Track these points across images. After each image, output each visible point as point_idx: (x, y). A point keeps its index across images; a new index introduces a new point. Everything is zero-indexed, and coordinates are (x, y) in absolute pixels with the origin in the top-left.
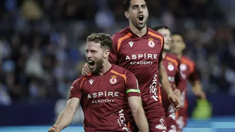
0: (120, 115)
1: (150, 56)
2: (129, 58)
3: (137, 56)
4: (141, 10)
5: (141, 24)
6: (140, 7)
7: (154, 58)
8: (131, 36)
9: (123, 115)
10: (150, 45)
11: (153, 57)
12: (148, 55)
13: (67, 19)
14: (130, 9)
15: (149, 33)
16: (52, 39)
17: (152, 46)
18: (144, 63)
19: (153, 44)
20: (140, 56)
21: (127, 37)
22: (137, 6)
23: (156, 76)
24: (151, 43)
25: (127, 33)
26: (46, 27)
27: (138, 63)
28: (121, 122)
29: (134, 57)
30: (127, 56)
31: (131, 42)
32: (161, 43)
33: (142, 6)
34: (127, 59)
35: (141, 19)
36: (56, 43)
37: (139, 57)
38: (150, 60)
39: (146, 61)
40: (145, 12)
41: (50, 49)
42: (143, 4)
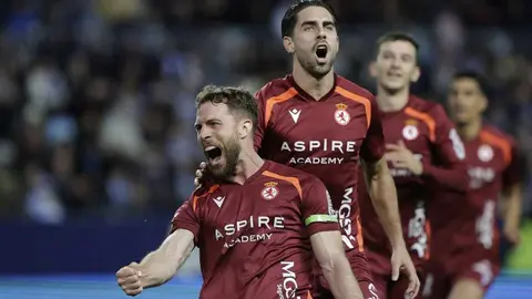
0: (285, 275)
1: (337, 145)
2: (288, 148)
3: (307, 146)
4: (322, 33)
5: (322, 64)
6: (321, 25)
7: (348, 150)
8: (296, 96)
9: (293, 275)
10: (338, 119)
11: (344, 147)
12: (334, 142)
13: (204, 21)
14: (297, 30)
15: (339, 90)
16: (166, 68)
17: (342, 122)
18: (323, 161)
19: (347, 118)
20: (314, 144)
21: (285, 96)
22: (313, 24)
23: (350, 190)
24: (341, 115)
25: (286, 89)
26: (154, 38)
27: (308, 160)
28: (284, 292)
29: (300, 146)
30: (285, 143)
31: (295, 111)
32: (365, 115)
33: (325, 24)
34: (283, 148)
35: (322, 53)
36: (175, 78)
37: (311, 147)
38: (336, 154)
39: (328, 156)
40: (332, 39)
41: (161, 91)
42: (325, 19)
